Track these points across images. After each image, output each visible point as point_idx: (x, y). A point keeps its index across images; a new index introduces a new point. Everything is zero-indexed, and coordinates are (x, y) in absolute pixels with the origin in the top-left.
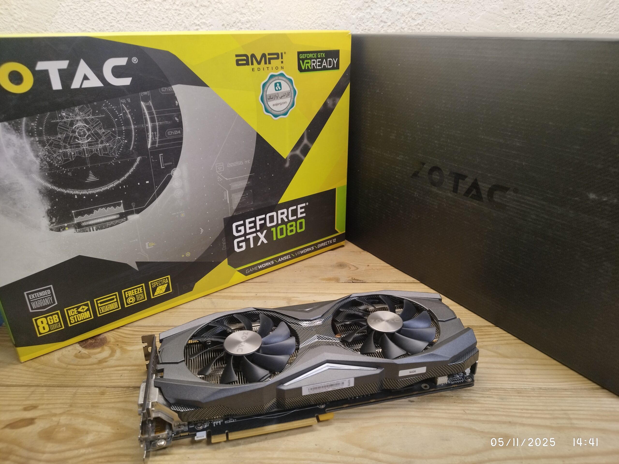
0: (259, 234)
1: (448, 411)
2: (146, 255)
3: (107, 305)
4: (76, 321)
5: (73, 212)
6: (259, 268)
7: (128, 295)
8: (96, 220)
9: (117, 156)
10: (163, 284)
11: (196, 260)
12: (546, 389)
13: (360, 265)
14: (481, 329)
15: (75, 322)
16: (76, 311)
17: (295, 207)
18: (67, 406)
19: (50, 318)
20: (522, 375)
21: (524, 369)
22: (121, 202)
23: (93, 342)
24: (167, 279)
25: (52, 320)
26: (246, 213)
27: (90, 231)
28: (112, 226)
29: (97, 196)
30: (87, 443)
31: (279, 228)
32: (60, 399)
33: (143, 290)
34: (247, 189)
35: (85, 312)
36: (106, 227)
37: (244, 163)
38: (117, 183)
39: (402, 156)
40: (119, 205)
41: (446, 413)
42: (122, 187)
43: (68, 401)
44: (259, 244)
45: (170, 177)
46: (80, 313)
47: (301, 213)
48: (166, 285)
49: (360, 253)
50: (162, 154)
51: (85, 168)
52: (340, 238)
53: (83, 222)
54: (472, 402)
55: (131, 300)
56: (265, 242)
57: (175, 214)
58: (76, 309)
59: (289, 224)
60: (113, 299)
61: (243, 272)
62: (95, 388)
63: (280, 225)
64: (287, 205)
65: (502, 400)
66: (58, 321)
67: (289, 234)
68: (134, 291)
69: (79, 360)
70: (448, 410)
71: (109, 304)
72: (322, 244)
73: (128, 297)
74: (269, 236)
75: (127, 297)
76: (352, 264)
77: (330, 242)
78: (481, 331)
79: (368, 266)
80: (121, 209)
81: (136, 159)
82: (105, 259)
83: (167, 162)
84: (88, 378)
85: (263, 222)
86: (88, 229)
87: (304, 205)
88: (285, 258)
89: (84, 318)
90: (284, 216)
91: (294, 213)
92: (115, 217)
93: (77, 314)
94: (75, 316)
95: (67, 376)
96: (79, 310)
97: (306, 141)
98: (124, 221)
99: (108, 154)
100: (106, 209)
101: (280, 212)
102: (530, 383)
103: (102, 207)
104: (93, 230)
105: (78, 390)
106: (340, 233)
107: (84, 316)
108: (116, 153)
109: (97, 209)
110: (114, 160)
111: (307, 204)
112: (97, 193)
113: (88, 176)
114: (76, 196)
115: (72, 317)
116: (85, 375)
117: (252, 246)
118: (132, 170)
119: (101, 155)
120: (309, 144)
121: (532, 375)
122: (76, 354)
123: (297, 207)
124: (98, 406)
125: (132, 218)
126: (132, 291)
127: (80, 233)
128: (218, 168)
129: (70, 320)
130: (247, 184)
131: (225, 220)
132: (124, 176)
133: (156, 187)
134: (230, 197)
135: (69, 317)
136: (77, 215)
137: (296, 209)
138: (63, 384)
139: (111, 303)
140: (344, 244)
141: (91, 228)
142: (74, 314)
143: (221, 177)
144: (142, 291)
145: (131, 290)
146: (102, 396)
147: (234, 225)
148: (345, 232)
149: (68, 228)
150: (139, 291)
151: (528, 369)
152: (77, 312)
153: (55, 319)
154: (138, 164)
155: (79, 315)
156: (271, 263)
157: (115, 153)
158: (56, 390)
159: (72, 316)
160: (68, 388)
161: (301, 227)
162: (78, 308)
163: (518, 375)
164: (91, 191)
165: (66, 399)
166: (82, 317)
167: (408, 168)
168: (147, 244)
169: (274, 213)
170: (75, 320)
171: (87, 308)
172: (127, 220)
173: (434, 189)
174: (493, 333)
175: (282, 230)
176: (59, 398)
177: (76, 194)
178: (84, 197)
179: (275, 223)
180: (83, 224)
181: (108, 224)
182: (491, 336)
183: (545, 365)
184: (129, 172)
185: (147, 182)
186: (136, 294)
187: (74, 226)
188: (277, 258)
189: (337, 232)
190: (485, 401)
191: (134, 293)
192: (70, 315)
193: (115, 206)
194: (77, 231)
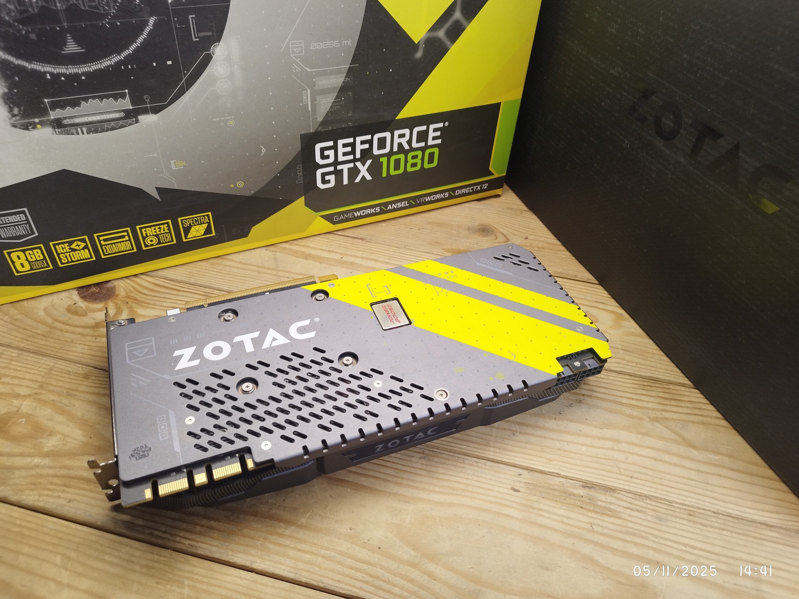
0: (359, 164)
1: (566, 520)
2: (171, 178)
3: (114, 243)
4: (70, 260)
5: (46, 100)
6: (356, 215)
7: (146, 234)
8: (86, 118)
9: (113, 13)
10: (201, 224)
11: (254, 194)
12: (737, 518)
13: (513, 234)
14: (668, 387)
15: (68, 262)
16: (67, 248)
17: (424, 128)
18: (36, 387)
19: (29, 253)
20: (707, 484)
21: (714, 474)
22: (125, 92)
23: (97, 291)
24: (206, 217)
25: (33, 256)
26: (339, 129)
27: (78, 134)
28: (113, 129)
29: (83, 78)
30: (46, 449)
31: (393, 158)
32: (30, 373)
33: (169, 229)
34: (343, 89)
35: (82, 249)
36: (103, 131)
37: (341, 44)
38: (115, 59)
39: (620, 70)
40: (123, 96)
41: (562, 522)
42: (126, 67)
43: (40, 379)
44: (358, 180)
45: (208, 58)
46: (74, 250)
47: (434, 138)
48: (205, 226)
49: (521, 213)
50: (194, 16)
51: (58, 29)
52: (495, 184)
53: (65, 118)
54: (610, 513)
55: (151, 241)
56: (369, 177)
57: (218, 119)
58: (68, 244)
59: (410, 155)
60: (123, 237)
61: (329, 218)
62: (80, 365)
63: (396, 153)
64: (411, 123)
65: (658, 522)
66: (42, 257)
67: (409, 169)
68: (155, 229)
69: (71, 316)
70: (568, 517)
71: (118, 243)
72: (464, 191)
73: (147, 236)
74: (375, 169)
75: (145, 235)
76: (502, 230)
77: (477, 188)
78: (666, 391)
79: (526, 238)
80: (126, 104)
81: (147, 21)
82: (105, 178)
83: (203, 31)
84: (74, 348)
85: (367, 146)
86: (74, 130)
87: (441, 125)
88: (399, 205)
89: (82, 258)
90: (404, 141)
91: (423, 136)
92: (117, 115)
93: (69, 252)
94: (67, 254)
95: (49, 339)
96: (73, 246)
97: (458, 15)
98: (133, 124)
99: (96, 7)
100: (101, 101)
101: (397, 133)
102: (715, 502)
103: (94, 98)
104: (83, 133)
105: (56, 363)
106: (496, 175)
107: (80, 255)
108: (112, 6)
109: (86, 100)
110: (108, 19)
111: (447, 124)
112: (84, 74)
113: (65, 44)
114: (48, 75)
115: (63, 255)
116: (72, 342)
117: (346, 182)
118: (140, 39)
119: (85, 7)
120: (463, 21)
121: (724, 487)
122: (69, 306)
123: (428, 128)
124: (75, 395)
125: (146, 119)
126: (153, 228)
127: (61, 136)
128: (294, 49)
129: (60, 259)
130: (343, 82)
131: (303, 136)
132: (128, 49)
133: (184, 73)
134: (313, 100)
135: (58, 255)
136: (54, 106)
137: (427, 131)
138: (41, 350)
139: (120, 242)
140: (500, 194)
141: (79, 130)
142: (65, 251)
143: (299, 66)
144: (167, 230)
145: (150, 227)
146: (85, 380)
147: (318, 147)
148: (505, 174)
149: (41, 125)
150: (164, 230)
151: (720, 476)
152: (69, 249)
153: (37, 255)
154: (151, 30)
155: (73, 253)
156: (375, 210)
157: (109, 6)
158: (30, 358)
159: (62, 253)
160: (45, 359)
161: (431, 161)
162: (71, 243)
163: (701, 482)
164: (72, 70)
165: (38, 375)
166: (78, 256)
167: (625, 94)
168: (172, 162)
169: (388, 135)
170: (68, 259)
171: (83, 245)
172: (137, 122)
173: (659, 143)
174: (685, 399)
175: (397, 162)
176: (29, 371)
177: (49, 73)
178: (63, 79)
179: (387, 150)
180: (66, 122)
181: (106, 125)
182: (680, 404)
183: (751, 474)
184: (136, 42)
185: (169, 63)
186: (158, 233)
187: (50, 124)
188: (386, 204)
189: (492, 174)
190: (631, 516)
191: (155, 232)
192: (59, 252)
193: (116, 97)
194: (56, 132)
